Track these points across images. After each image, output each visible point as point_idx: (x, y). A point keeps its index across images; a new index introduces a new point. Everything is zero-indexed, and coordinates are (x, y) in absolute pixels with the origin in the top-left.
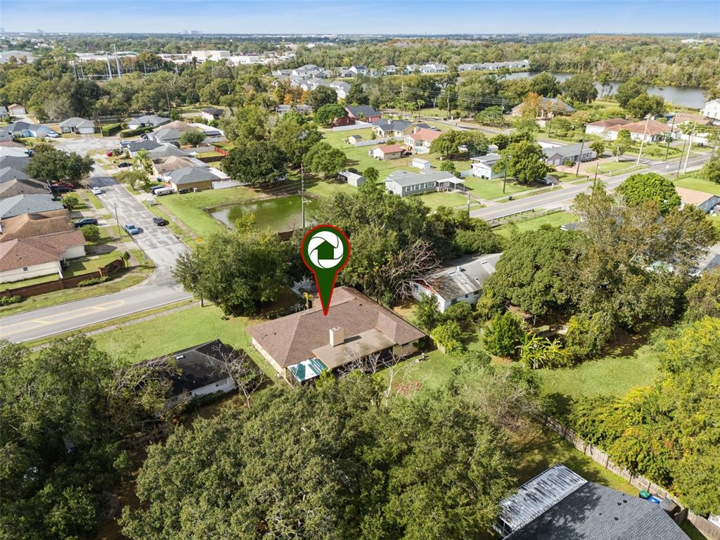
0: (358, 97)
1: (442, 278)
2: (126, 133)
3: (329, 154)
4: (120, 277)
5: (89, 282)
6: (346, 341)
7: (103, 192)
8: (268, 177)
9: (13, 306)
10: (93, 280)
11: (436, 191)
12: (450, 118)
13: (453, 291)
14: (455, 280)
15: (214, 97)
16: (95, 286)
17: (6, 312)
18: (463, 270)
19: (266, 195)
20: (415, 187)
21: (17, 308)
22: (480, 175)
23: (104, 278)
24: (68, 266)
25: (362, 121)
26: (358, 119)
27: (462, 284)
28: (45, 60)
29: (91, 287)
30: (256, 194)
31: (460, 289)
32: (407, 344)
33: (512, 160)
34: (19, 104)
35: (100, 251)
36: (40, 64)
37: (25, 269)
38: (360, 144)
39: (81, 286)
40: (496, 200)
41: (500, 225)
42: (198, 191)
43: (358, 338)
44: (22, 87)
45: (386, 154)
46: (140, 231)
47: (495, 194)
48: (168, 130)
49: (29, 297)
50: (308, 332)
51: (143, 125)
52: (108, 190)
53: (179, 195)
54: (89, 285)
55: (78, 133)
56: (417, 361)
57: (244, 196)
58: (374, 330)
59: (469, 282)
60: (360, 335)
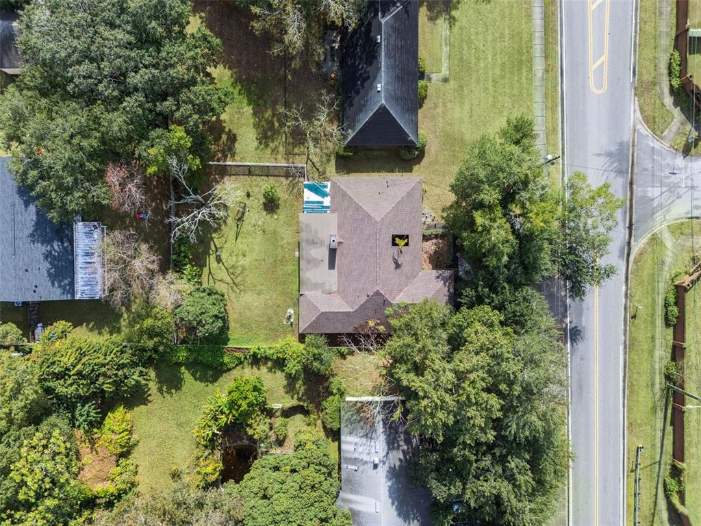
6: (333, 251)
43: (332, 268)
50: (357, 219)
58: (335, 288)
59: (356, 456)
60: (335, 272)
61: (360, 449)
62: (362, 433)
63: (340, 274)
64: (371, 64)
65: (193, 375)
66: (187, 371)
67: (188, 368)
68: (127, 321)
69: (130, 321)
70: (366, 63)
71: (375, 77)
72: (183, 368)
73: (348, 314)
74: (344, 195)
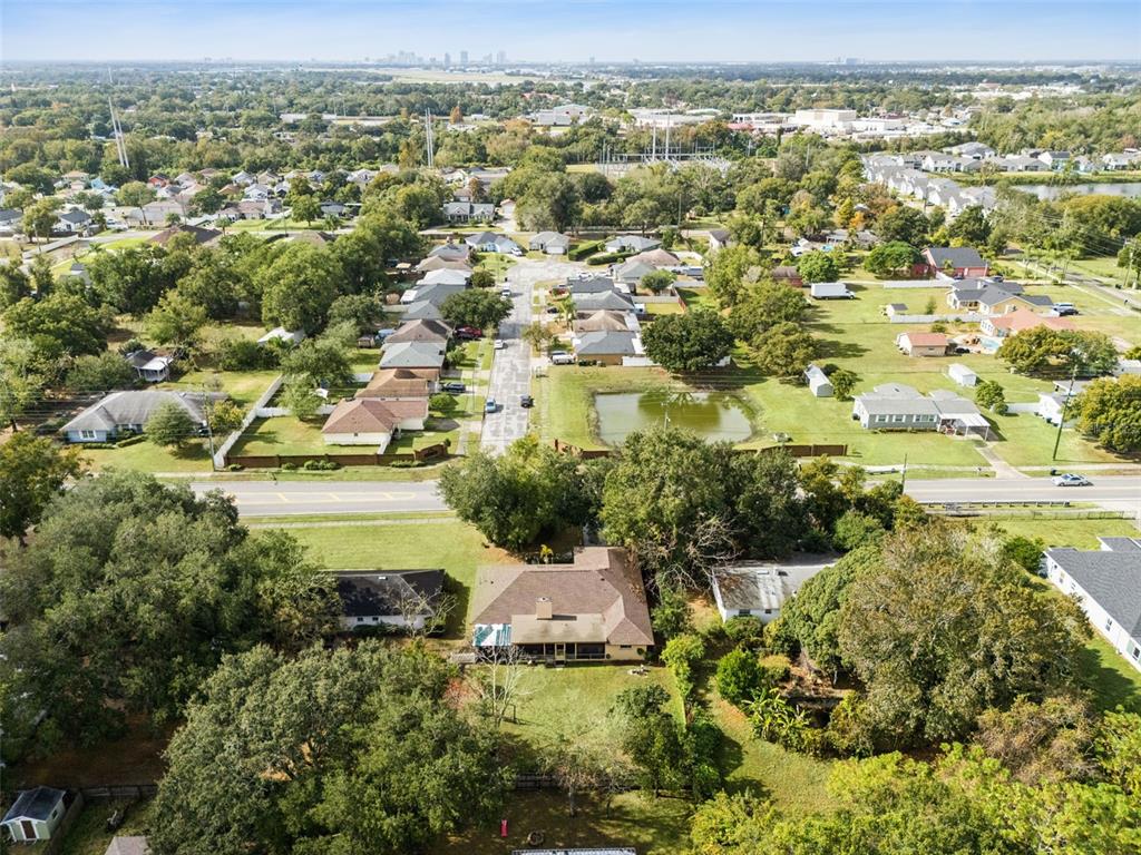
0: (970, 229)
1: (743, 576)
2: (595, 260)
3: (788, 342)
4: (434, 464)
5: (401, 463)
6: (555, 618)
7: (505, 346)
8: (689, 362)
9: (326, 472)
10: (406, 462)
11: (935, 431)
12: (1130, 285)
13: (744, 599)
14: (760, 585)
15: (753, 206)
16: (405, 469)
17: (316, 477)
18: (781, 574)
19: (684, 385)
20: (894, 418)
21: (327, 475)
22: (1046, 416)
23: (416, 463)
24: (400, 437)
25: (947, 275)
26: (941, 270)
27: (767, 593)
28: (583, 130)
29: (400, 470)
30: (672, 380)
31: (757, 598)
32: (630, 646)
33: (1094, 405)
34: (513, 199)
35: (441, 427)
36: (576, 134)
37: (356, 435)
38: (900, 319)
39: (393, 466)
40: (1024, 469)
41: (977, 516)
42: (603, 365)
43: (574, 618)
44: (520, 178)
45: (914, 347)
46: (498, 409)
47: (1036, 458)
48: (637, 263)
49: (343, 466)
50: (520, 593)
51: (623, 249)
52: (513, 345)
53: (577, 366)
54: (401, 467)
55: (545, 252)
56: (630, 672)
57: (655, 382)
58: (599, 616)
59: (780, 592)
60: (578, 616)
61: (771, 589)
62: (752, 588)
63: (582, 611)
64: (355, 587)
65: (736, 767)
66: (732, 774)
67: (727, 773)
68: (670, 848)
69: (670, 845)
70: (350, 592)
71: (371, 583)
72: (727, 779)
73: (625, 602)
74: (492, 607)
